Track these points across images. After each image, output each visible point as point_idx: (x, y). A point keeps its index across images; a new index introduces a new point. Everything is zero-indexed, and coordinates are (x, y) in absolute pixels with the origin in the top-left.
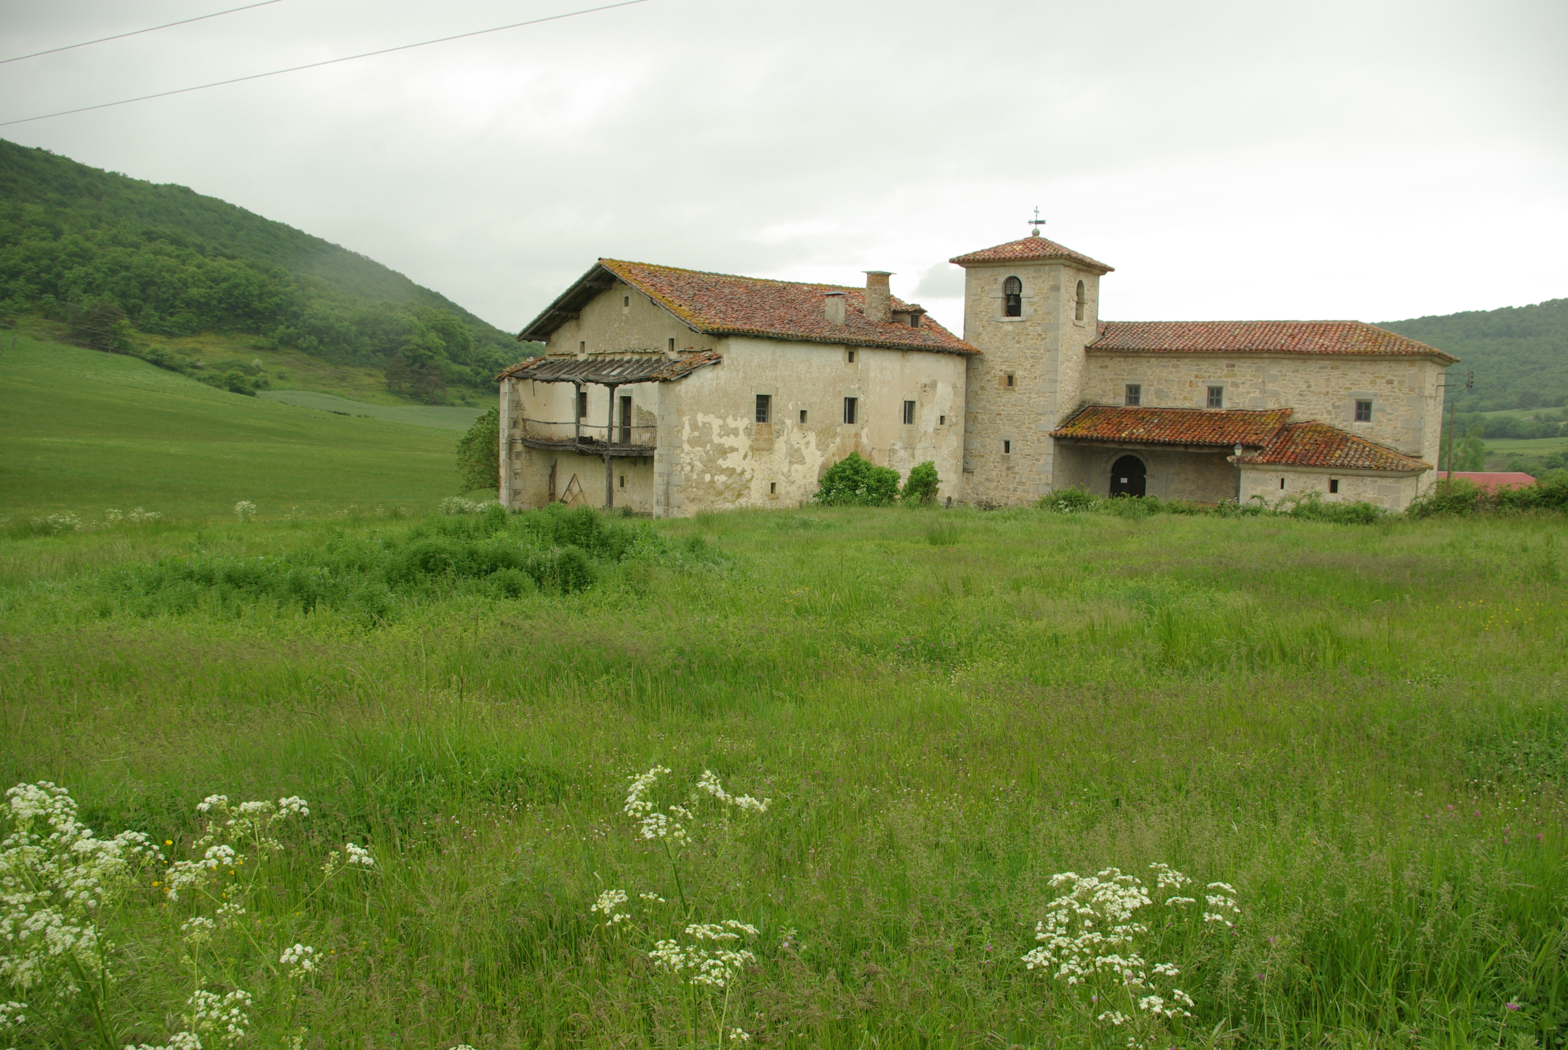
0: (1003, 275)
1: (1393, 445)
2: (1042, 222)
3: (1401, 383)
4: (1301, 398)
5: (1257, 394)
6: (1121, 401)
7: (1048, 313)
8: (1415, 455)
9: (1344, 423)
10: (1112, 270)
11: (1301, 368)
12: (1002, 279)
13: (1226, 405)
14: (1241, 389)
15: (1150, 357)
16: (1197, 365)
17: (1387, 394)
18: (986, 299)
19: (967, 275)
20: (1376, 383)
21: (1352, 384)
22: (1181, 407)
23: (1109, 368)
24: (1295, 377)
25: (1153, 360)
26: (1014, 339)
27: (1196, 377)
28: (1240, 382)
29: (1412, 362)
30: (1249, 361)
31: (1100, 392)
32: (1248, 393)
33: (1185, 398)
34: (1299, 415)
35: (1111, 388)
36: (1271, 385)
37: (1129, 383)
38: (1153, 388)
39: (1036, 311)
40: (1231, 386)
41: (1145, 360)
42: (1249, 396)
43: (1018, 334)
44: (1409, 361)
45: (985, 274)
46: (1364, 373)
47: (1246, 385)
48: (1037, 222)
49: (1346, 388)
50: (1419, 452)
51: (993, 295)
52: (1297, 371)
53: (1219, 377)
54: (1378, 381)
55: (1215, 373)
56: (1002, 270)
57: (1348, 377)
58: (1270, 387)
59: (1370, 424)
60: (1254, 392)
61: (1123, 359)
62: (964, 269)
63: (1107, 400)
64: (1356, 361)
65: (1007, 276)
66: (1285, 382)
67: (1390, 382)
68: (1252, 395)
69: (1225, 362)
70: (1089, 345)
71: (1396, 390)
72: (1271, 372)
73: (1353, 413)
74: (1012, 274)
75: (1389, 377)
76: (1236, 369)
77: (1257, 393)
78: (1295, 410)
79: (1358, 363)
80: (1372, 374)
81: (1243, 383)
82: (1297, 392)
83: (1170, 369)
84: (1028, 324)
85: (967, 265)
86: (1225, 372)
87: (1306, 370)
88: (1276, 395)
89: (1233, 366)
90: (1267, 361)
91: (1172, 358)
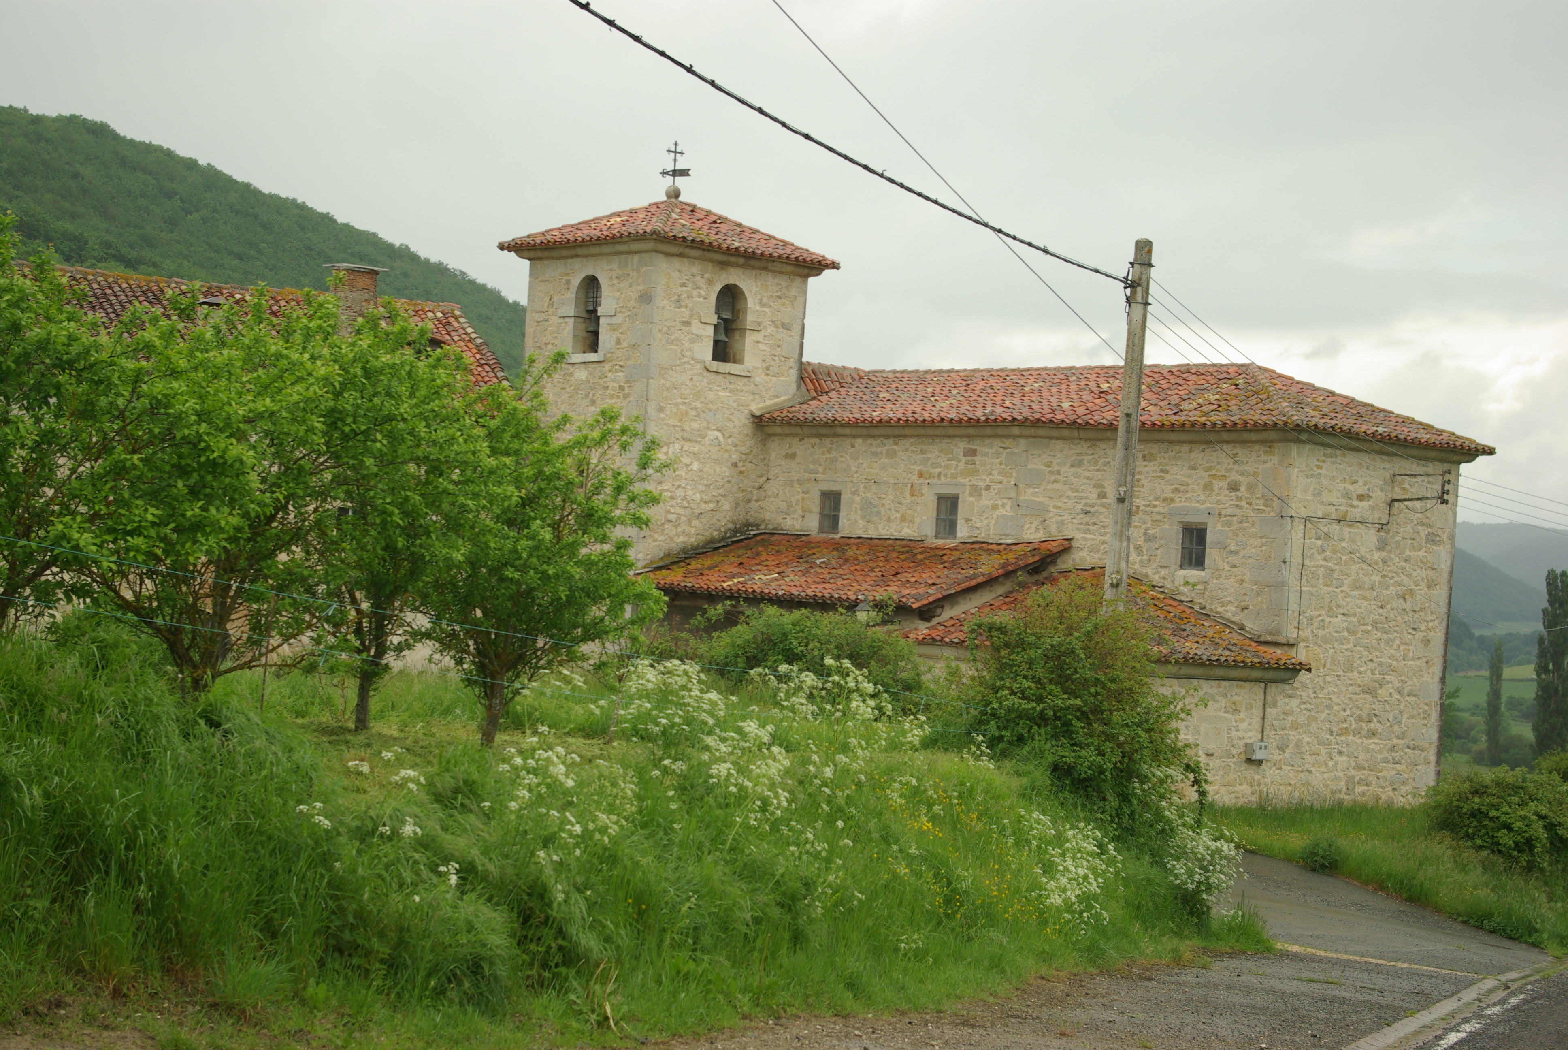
0: (579, 272)
1: (1236, 619)
2: (684, 173)
3: (1251, 487)
4: (1087, 519)
5: (1007, 511)
6: (811, 524)
7: (634, 346)
8: (1269, 638)
9: (1163, 572)
10: (835, 266)
11: (1087, 458)
12: (576, 281)
13: (963, 532)
14: (986, 501)
15: (855, 437)
16: (922, 452)
17: (1229, 511)
18: (554, 320)
19: (531, 275)
20: (1212, 490)
21: (1176, 490)
22: (897, 535)
23: (798, 459)
24: (1076, 476)
25: (859, 441)
26: (587, 396)
27: (921, 475)
28: (982, 484)
29: (1268, 444)
30: (998, 443)
31: (783, 506)
32: (995, 507)
33: (903, 519)
34: (1084, 554)
35: (799, 497)
36: (1030, 491)
37: (825, 487)
38: (858, 499)
39: (618, 342)
40: (971, 495)
41: (848, 441)
42: (997, 513)
43: (593, 388)
44: (1263, 442)
45: (554, 270)
46: (1194, 468)
47: (992, 492)
48: (676, 173)
49: (1165, 500)
50: (1278, 633)
51: (562, 311)
52: (1079, 464)
53: (953, 476)
54: (1217, 484)
55: (947, 467)
56: (577, 263)
57: (1168, 477)
58: (1029, 495)
59: (1202, 573)
60: (1003, 505)
61: (817, 441)
62: (526, 263)
63: (793, 523)
64: (1181, 442)
65: (583, 275)
66: (1056, 486)
67: (1234, 487)
68: (1001, 511)
69: (962, 445)
70: (758, 413)
71: (1243, 503)
72: (1031, 466)
73: (1175, 553)
74: (590, 272)
75: (1234, 477)
76: (977, 459)
77: (1008, 507)
78: (1075, 544)
79: (1185, 448)
80: (1207, 470)
81: (988, 488)
82: (1079, 507)
83: (883, 460)
84: (607, 366)
85: (532, 254)
86: (962, 465)
87: (1096, 463)
88: (1040, 512)
89: (973, 453)
90: (1023, 442)
91: (887, 437)
